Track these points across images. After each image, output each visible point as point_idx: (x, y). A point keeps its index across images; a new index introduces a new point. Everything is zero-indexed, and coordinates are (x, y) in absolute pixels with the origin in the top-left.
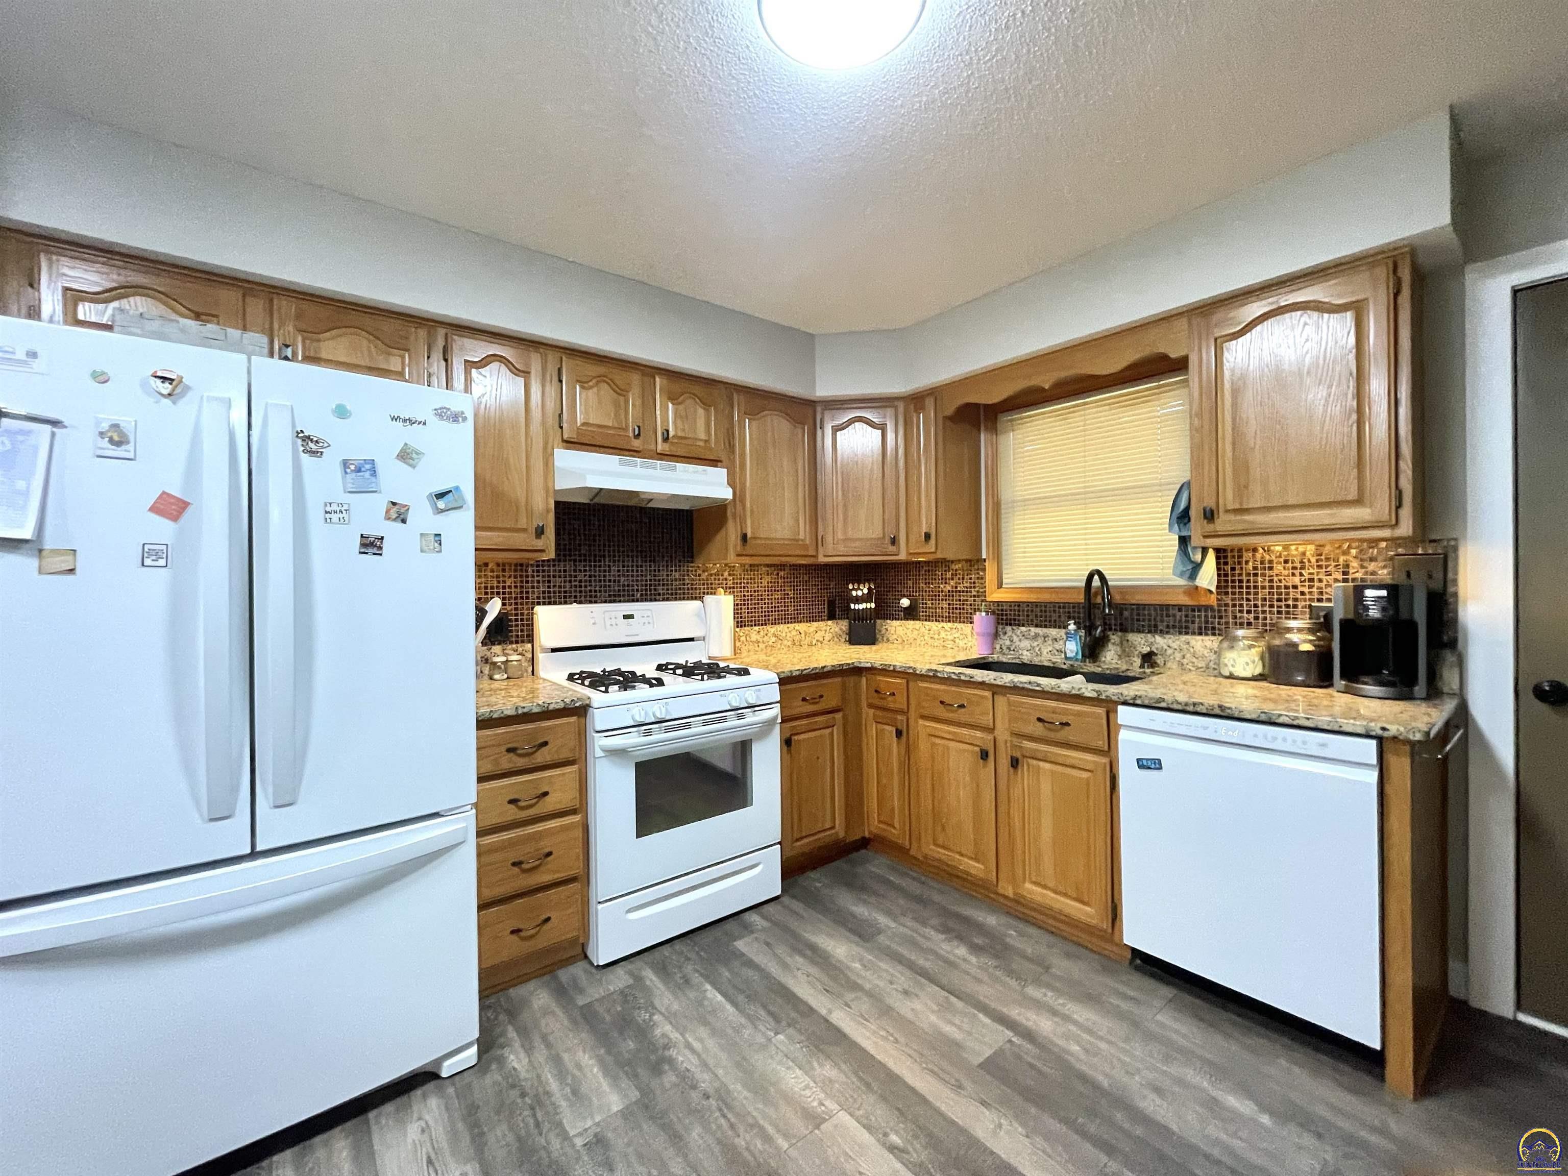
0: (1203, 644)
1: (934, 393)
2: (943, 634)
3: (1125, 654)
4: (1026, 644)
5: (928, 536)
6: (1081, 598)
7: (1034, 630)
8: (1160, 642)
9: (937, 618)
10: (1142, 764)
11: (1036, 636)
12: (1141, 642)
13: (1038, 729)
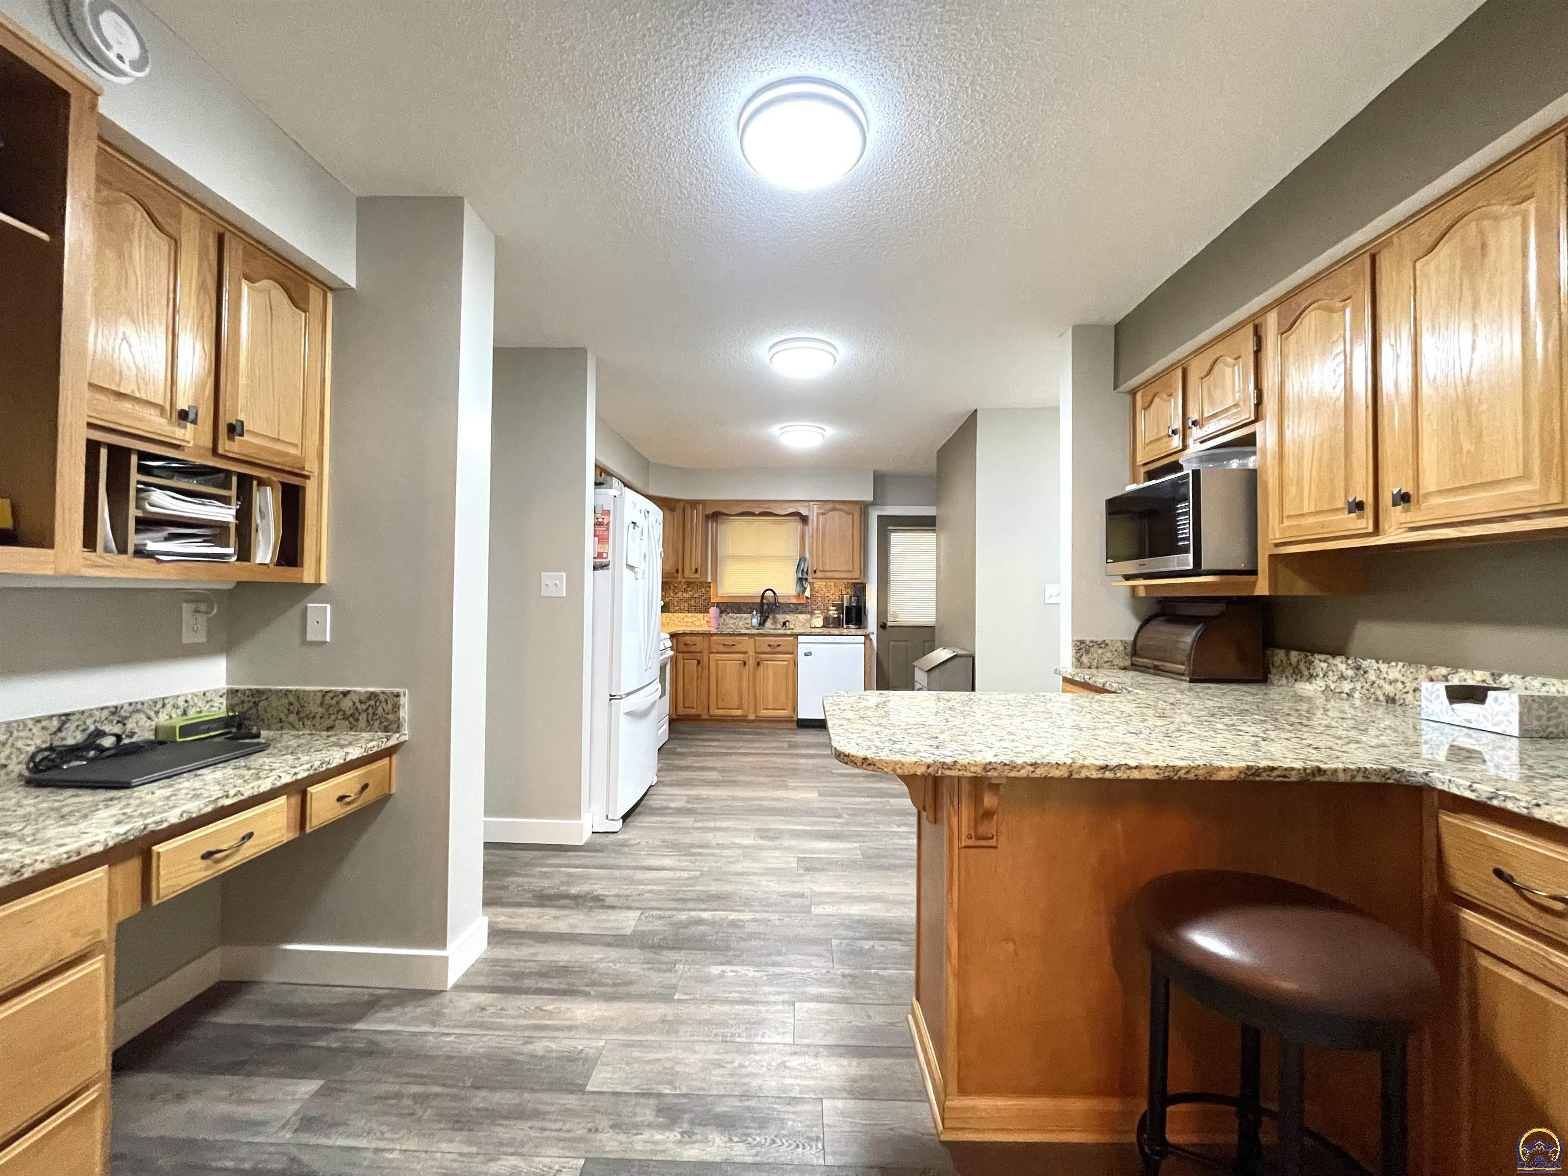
0: (802, 617)
1: (703, 502)
2: (686, 619)
3: (775, 622)
4: (732, 621)
5: (696, 571)
6: (759, 600)
7: (735, 615)
8: (788, 617)
9: (681, 611)
10: (806, 655)
11: (736, 618)
12: (781, 618)
13: (768, 649)
